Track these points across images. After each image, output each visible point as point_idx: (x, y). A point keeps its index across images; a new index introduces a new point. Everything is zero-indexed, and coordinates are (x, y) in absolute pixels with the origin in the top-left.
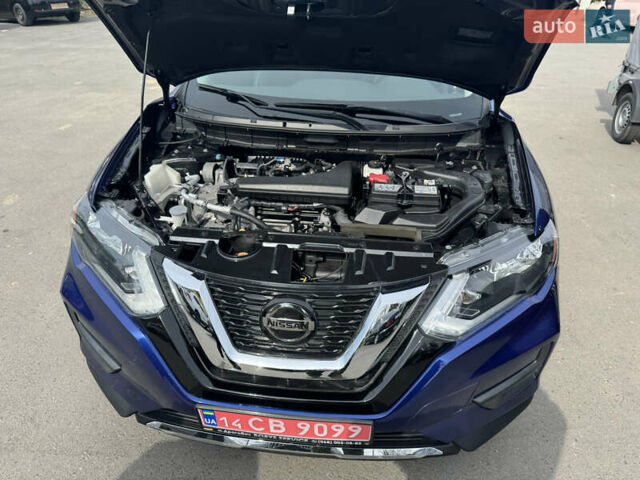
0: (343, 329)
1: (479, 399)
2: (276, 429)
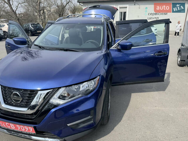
1: (68, 125)
2: (13, 127)
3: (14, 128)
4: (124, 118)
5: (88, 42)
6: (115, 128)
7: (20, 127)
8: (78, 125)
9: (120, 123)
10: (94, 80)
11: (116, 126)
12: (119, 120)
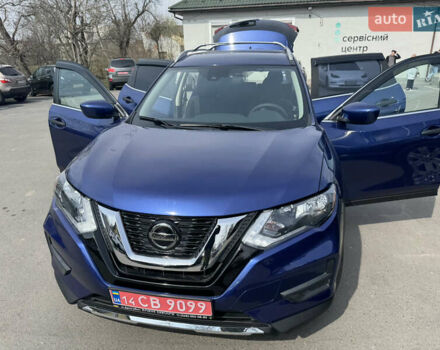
0: (195, 240)
1: (284, 293)
2: (155, 305)
3: (159, 306)
4: (361, 281)
5: (259, 109)
6: (350, 303)
7: (176, 304)
8: (301, 292)
9: (357, 291)
10: (328, 192)
11: (349, 297)
12: (354, 286)
